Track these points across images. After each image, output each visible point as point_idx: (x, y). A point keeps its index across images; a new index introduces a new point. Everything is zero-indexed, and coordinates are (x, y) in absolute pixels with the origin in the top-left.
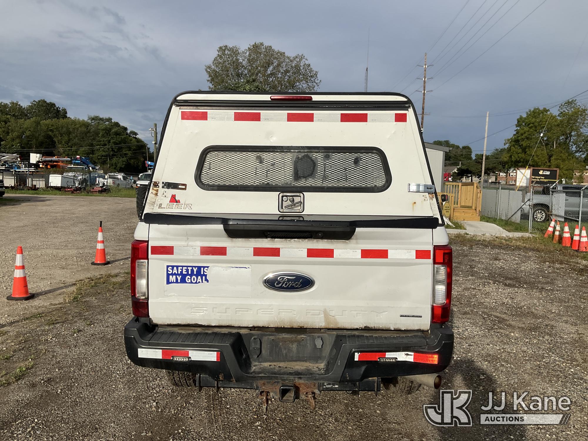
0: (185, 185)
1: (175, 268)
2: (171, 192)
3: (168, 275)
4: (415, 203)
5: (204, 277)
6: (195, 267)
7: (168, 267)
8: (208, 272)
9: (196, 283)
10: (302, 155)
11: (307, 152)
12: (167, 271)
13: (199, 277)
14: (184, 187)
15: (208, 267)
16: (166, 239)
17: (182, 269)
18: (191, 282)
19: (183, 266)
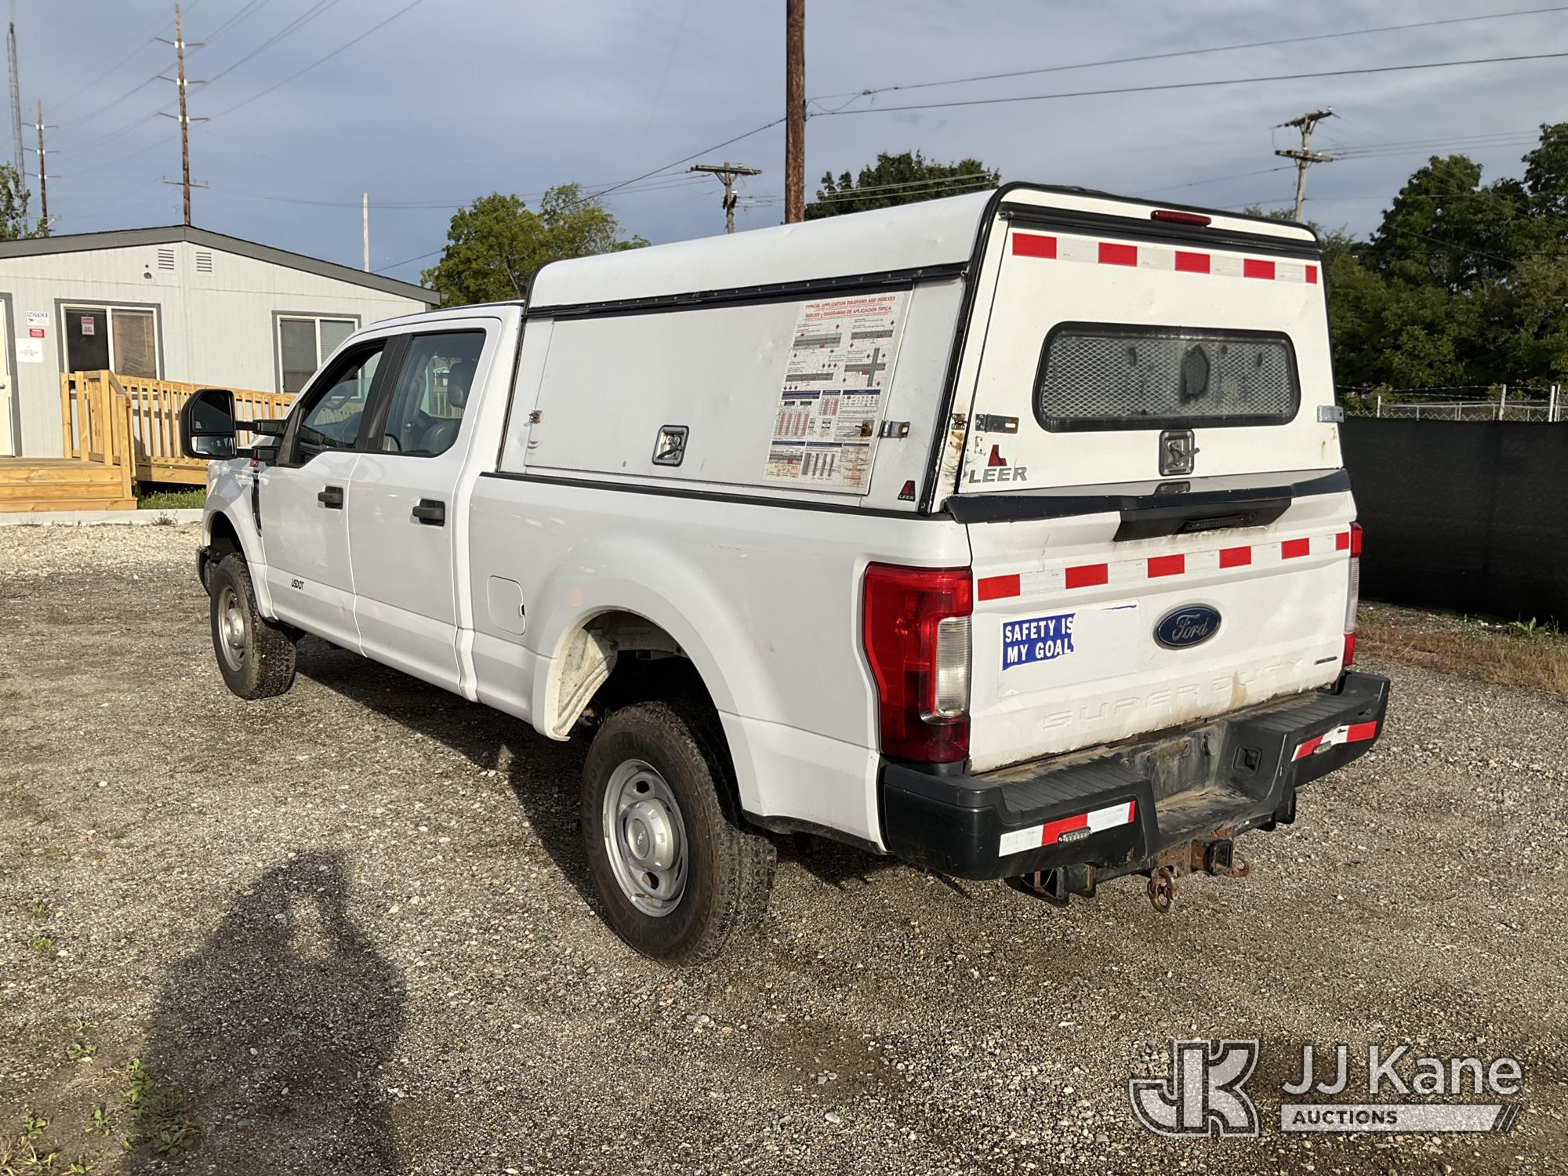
0: (1015, 420)
1: (1017, 627)
2: (991, 438)
3: (1006, 646)
4: (1324, 443)
5: (1066, 640)
6: (1051, 618)
7: (1005, 625)
8: (1074, 628)
9: (1053, 656)
10: (1193, 346)
11: (1201, 340)
12: (1005, 636)
13: (1059, 642)
14: (1013, 426)
15: (1072, 615)
16: (1004, 559)
17: (1029, 629)
18: (1045, 657)
19: (1030, 621)
